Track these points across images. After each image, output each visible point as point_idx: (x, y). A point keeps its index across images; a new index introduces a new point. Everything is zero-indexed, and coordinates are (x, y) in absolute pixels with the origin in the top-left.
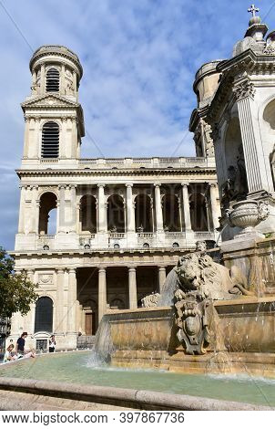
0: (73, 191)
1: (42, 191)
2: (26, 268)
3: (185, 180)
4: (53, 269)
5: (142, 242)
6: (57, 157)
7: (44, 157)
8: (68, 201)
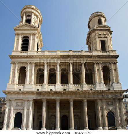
0: (34, 65)
2: (11, 99)
3: (83, 61)
4: (23, 100)
5: (63, 88)
8: (31, 70)
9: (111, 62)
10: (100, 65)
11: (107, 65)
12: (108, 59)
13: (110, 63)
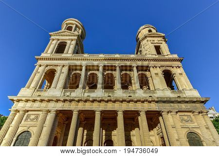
2: (19, 109)
3: (135, 64)
6: (63, 53)
9: (173, 65)
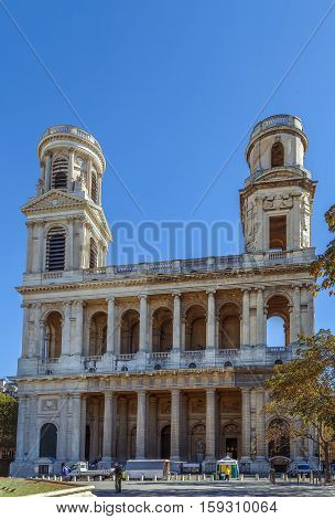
0: (80, 307)
1: (46, 311)
2: (28, 393)
4: (57, 394)
5: (153, 363)
6: (62, 268)
7: (50, 270)
8: (73, 320)
9: (294, 283)
10: (260, 295)
11: (282, 293)
12: (285, 277)
13: (290, 287)
